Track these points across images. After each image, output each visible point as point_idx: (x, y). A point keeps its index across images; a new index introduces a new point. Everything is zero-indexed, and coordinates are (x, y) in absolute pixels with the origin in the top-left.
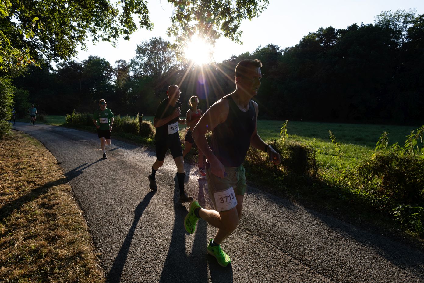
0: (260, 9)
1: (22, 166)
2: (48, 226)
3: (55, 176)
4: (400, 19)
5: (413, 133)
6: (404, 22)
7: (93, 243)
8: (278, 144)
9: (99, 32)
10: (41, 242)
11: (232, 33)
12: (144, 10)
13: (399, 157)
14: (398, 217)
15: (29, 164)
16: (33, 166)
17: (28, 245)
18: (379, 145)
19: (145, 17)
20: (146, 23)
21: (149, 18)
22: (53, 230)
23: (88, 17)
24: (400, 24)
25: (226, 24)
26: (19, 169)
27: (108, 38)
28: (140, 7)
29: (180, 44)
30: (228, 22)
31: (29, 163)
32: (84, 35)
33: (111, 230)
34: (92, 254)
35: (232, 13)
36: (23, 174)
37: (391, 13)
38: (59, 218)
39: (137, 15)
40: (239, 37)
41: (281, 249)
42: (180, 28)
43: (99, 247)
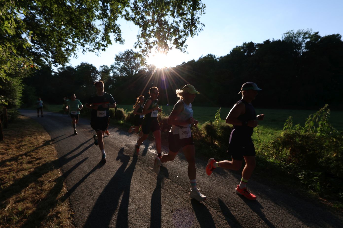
0: (199, 30)
1: (24, 143)
2: (35, 191)
3: (47, 151)
4: (300, 36)
5: (311, 117)
6: (303, 38)
7: (69, 205)
8: (213, 125)
9: (87, 46)
10: (28, 205)
11: (181, 46)
12: (118, 31)
13: (301, 134)
14: (302, 180)
15: (29, 142)
16: (32, 143)
17: (16, 207)
18: (286, 125)
19: (119, 36)
20: (119, 39)
21: (122, 36)
22: (38, 194)
23: (78, 35)
24: (300, 39)
25: (176, 40)
26: (21, 146)
27: (92, 50)
28: (115, 29)
29: (143, 54)
30: (177, 38)
31: (30, 140)
32: (76, 47)
33: (85, 193)
34: (67, 214)
35: (180, 32)
36: (24, 149)
37: (294, 32)
38: (45, 185)
39: (113, 34)
40: (185, 49)
41: (214, 206)
42: (143, 43)
43: (73, 207)
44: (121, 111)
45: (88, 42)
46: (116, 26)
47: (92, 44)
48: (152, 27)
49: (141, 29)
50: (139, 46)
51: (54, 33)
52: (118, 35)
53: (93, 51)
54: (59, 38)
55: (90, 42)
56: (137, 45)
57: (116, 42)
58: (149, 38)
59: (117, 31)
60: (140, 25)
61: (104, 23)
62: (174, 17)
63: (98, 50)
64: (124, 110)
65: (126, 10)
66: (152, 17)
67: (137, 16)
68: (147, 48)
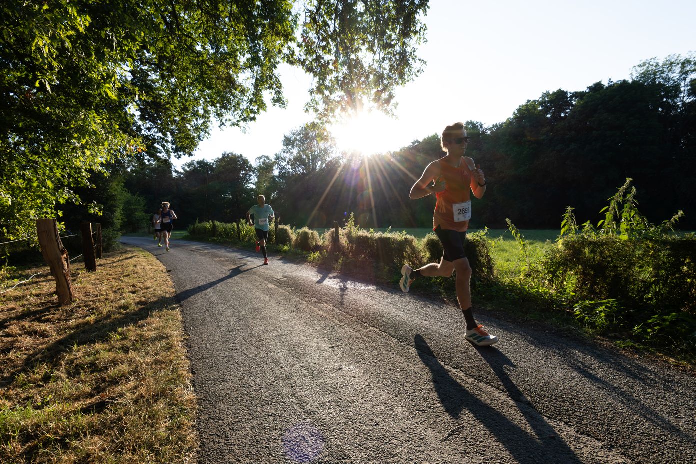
4: (674, 68)
11: (386, 105)
12: (276, 85)
13: (590, 240)
18: (564, 226)
19: (279, 93)
20: (278, 101)
21: (283, 95)
23: (213, 100)
25: (378, 94)
27: (236, 123)
28: (272, 82)
30: (381, 91)
35: (385, 79)
39: (269, 91)
44: (286, 230)
45: (230, 110)
46: (274, 77)
47: (236, 113)
48: (335, 74)
49: (317, 79)
50: (314, 109)
51: (175, 98)
52: (276, 92)
53: (237, 125)
54: (183, 107)
55: (233, 110)
56: (310, 107)
57: (274, 105)
58: (331, 94)
59: (275, 87)
60: (314, 72)
61: (254, 75)
62: (375, 53)
63: (245, 123)
64: (292, 229)
65: (289, 48)
66: (335, 56)
67: (308, 57)
68: (327, 110)
